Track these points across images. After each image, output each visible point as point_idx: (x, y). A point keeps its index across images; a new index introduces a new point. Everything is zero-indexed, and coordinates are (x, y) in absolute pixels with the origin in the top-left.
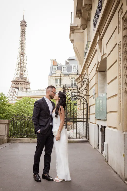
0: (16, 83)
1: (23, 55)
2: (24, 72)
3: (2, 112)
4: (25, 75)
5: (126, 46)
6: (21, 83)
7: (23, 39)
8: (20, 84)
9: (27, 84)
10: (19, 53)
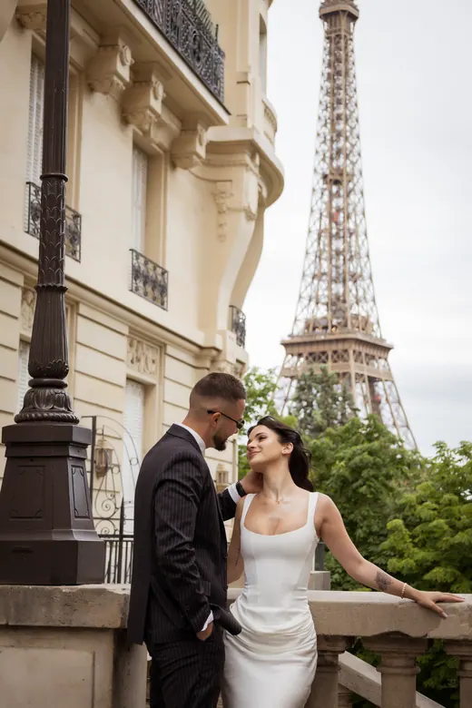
0: (308, 349)
1: (345, 183)
2: (350, 284)
4: (358, 303)
6: (340, 347)
7: (342, 95)
8: (330, 354)
9: (371, 352)
10: (319, 177)
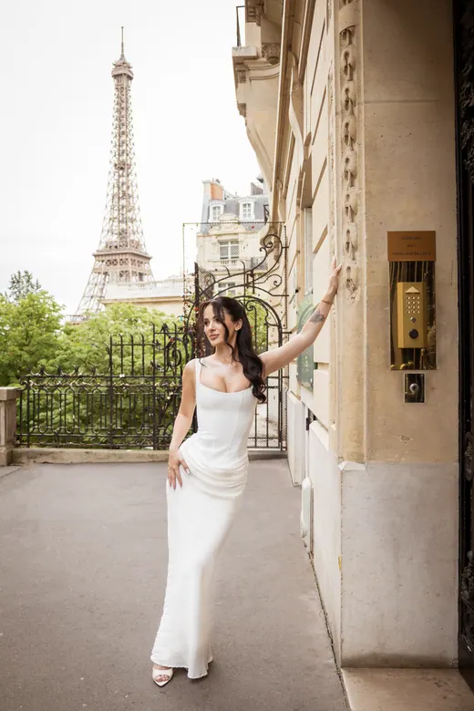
0: (107, 258)
1: (126, 169)
2: (130, 224)
3: (46, 352)
4: (134, 233)
5: (351, 79)
6: (124, 257)
7: (124, 121)
9: (141, 260)
10: (113, 165)
